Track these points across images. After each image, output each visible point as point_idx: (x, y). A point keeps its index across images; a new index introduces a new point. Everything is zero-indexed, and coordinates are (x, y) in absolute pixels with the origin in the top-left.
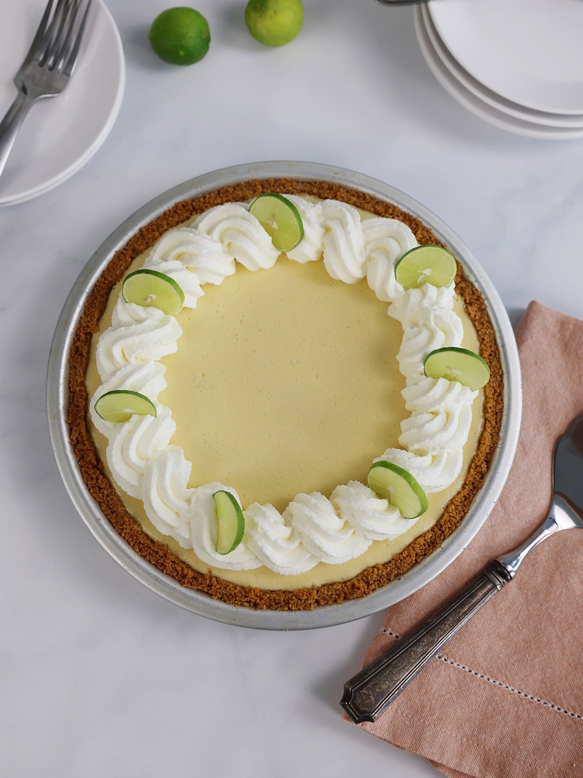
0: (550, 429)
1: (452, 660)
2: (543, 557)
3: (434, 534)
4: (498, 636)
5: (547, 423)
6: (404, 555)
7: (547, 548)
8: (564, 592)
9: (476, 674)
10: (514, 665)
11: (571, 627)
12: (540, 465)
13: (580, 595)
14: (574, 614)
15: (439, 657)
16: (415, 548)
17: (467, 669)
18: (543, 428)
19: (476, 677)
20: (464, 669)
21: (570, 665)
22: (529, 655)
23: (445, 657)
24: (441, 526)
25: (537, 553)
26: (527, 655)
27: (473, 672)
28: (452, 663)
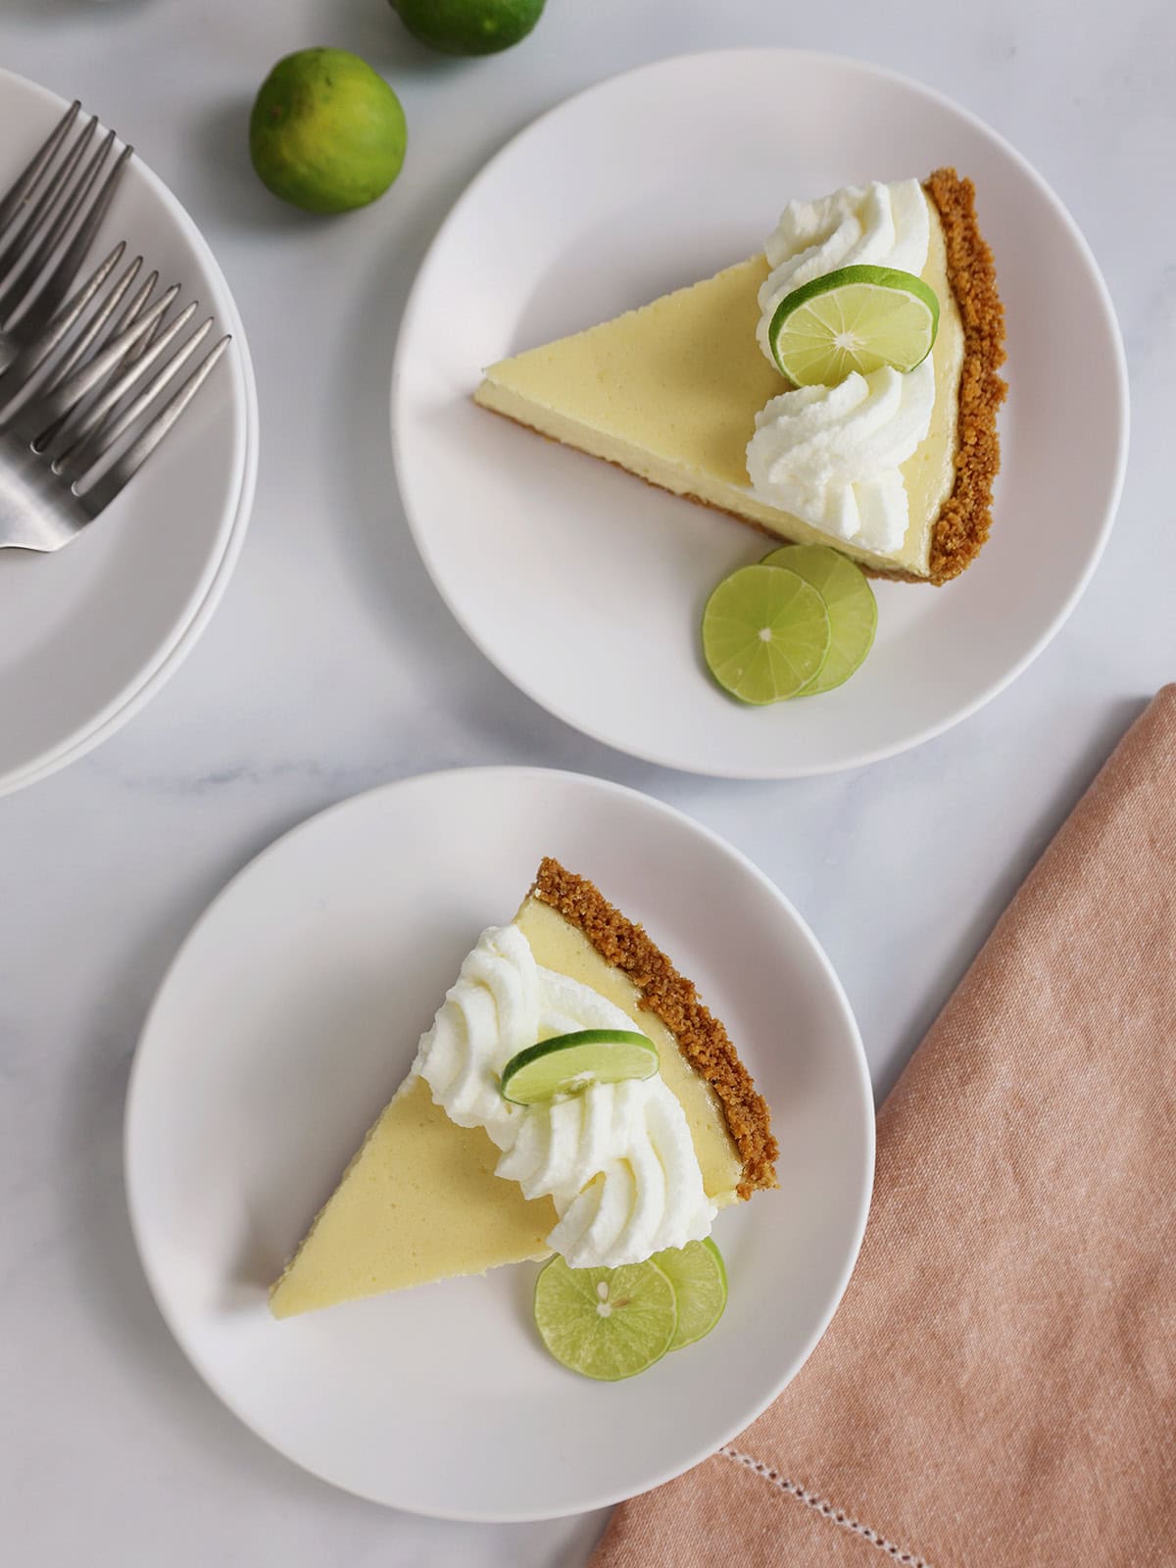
0: (1162, 1006)
1: (842, 1512)
2: (1095, 1304)
3: (980, 356)
4: (958, 1470)
5: (1159, 990)
6: (972, 441)
7: (1108, 1284)
8: (1128, 1389)
9: (893, 1551)
10: (984, 1541)
11: (1130, 1471)
12: (1122, 1088)
13: (1164, 1403)
14: (1143, 1442)
15: (813, 1502)
16: (975, 412)
17: (874, 1537)
18: (1145, 1001)
19: (893, 1558)
20: (866, 1537)
21: (1113, 1557)
22: (1023, 1523)
23: (827, 1502)
24: (978, 330)
25: (1081, 1295)
26: (1019, 1524)
27: (887, 1546)
28: (840, 1519)
